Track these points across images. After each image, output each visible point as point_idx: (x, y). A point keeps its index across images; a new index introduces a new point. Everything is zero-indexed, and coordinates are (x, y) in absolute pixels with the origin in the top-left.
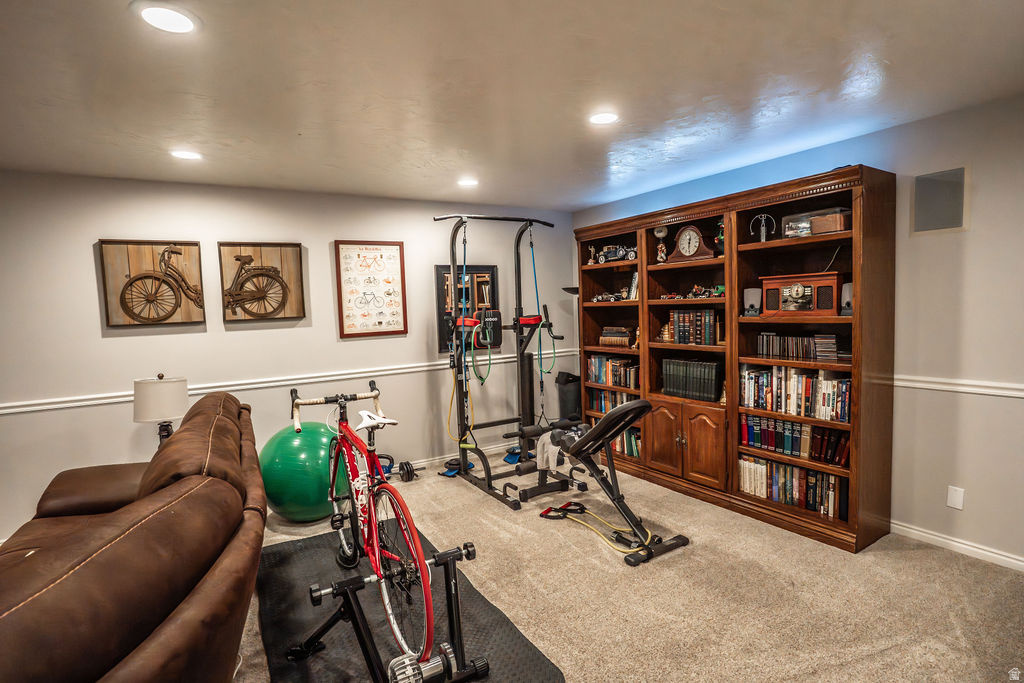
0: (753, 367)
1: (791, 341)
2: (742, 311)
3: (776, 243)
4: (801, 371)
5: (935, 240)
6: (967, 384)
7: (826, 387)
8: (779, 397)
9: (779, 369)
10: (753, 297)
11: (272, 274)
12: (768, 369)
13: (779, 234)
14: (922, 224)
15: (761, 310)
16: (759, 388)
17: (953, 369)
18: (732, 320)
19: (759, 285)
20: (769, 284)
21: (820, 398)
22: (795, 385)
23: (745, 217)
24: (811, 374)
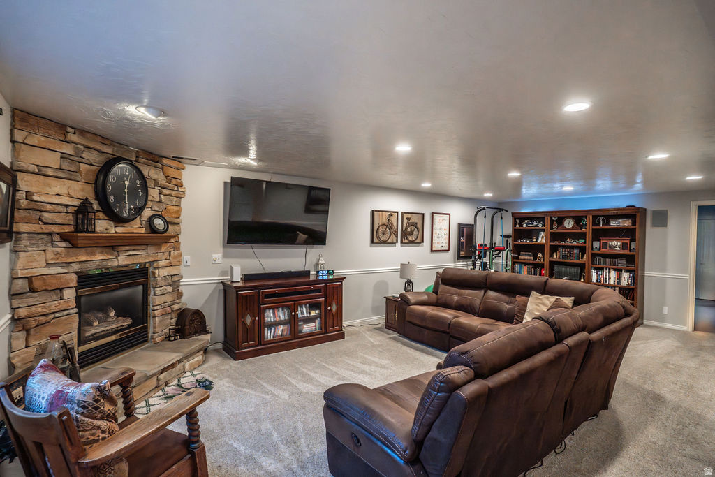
0: (595, 268)
1: (609, 260)
2: (592, 249)
3: (606, 227)
4: (615, 270)
5: (659, 230)
6: (669, 275)
7: (625, 275)
8: (606, 278)
9: (606, 269)
10: (596, 244)
11: (415, 225)
12: (602, 269)
13: (608, 224)
14: (654, 225)
15: (600, 249)
16: (598, 275)
17: (664, 270)
18: (589, 251)
19: (600, 241)
20: (603, 240)
21: (623, 278)
22: (613, 275)
23: (595, 217)
24: (619, 271)
